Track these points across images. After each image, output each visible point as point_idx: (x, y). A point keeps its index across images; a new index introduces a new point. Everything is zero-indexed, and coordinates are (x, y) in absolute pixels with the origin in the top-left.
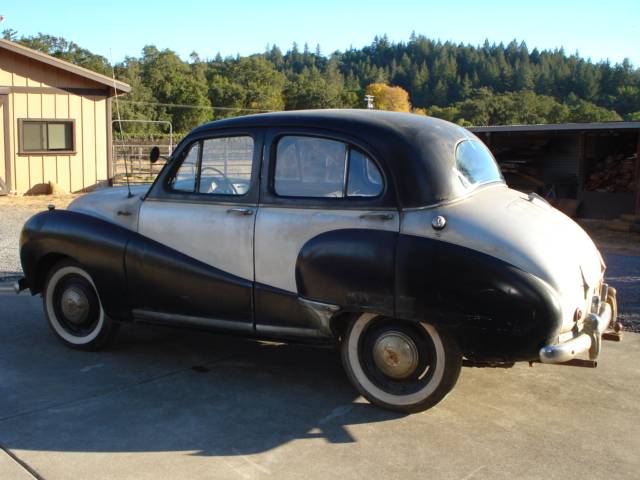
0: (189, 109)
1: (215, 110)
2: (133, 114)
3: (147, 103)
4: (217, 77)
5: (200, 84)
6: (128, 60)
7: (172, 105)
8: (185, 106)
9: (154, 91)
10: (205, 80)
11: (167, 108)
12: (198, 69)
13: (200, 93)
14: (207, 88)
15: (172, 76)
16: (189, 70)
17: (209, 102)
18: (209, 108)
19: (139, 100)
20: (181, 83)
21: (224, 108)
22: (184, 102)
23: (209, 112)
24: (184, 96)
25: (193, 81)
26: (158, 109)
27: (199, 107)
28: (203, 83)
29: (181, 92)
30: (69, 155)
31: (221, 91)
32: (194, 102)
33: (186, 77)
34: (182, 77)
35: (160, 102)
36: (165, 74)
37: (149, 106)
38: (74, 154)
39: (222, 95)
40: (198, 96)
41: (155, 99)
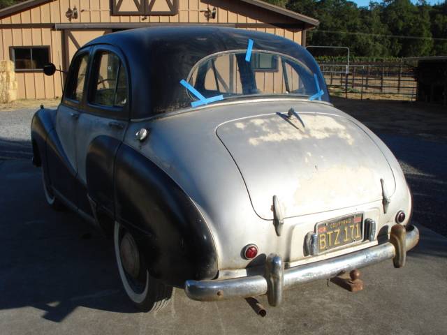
0: (416, 40)
1: (435, 40)
2: (372, 43)
3: (383, 36)
4: (439, 16)
5: (425, 21)
6: (372, 4)
7: (402, 37)
8: (413, 37)
9: (389, 26)
10: (429, 17)
11: (399, 39)
12: (424, 9)
13: (424, 27)
14: (430, 24)
15: (404, 15)
16: (417, 10)
17: (431, 34)
18: (430, 39)
19: (378, 33)
20: (411, 20)
21: (442, 39)
22: (412, 35)
23: (430, 42)
24: (412, 31)
25: (420, 19)
26: (392, 40)
27: (423, 38)
28: (427, 20)
29: (410, 27)
30: (273, 72)
31: (441, 26)
32: (420, 34)
33: (415, 16)
34: (411, 16)
35: (394, 34)
36: (399, 14)
37: (386, 37)
38: (277, 71)
39: (441, 29)
40: (423, 30)
41: (390, 32)
